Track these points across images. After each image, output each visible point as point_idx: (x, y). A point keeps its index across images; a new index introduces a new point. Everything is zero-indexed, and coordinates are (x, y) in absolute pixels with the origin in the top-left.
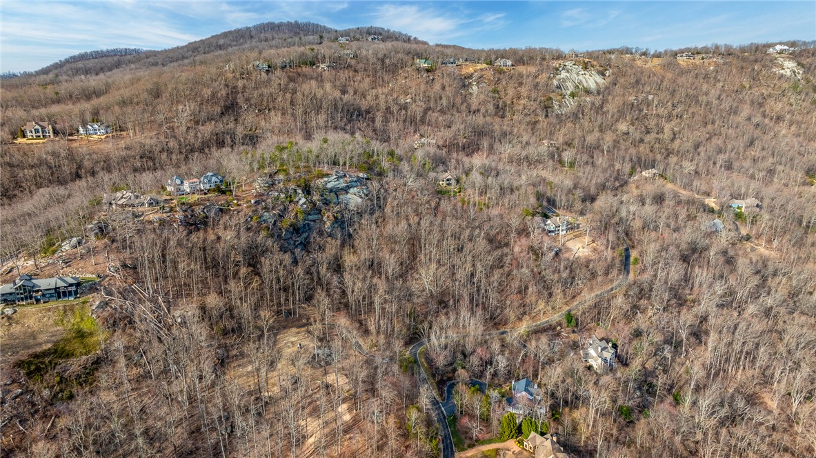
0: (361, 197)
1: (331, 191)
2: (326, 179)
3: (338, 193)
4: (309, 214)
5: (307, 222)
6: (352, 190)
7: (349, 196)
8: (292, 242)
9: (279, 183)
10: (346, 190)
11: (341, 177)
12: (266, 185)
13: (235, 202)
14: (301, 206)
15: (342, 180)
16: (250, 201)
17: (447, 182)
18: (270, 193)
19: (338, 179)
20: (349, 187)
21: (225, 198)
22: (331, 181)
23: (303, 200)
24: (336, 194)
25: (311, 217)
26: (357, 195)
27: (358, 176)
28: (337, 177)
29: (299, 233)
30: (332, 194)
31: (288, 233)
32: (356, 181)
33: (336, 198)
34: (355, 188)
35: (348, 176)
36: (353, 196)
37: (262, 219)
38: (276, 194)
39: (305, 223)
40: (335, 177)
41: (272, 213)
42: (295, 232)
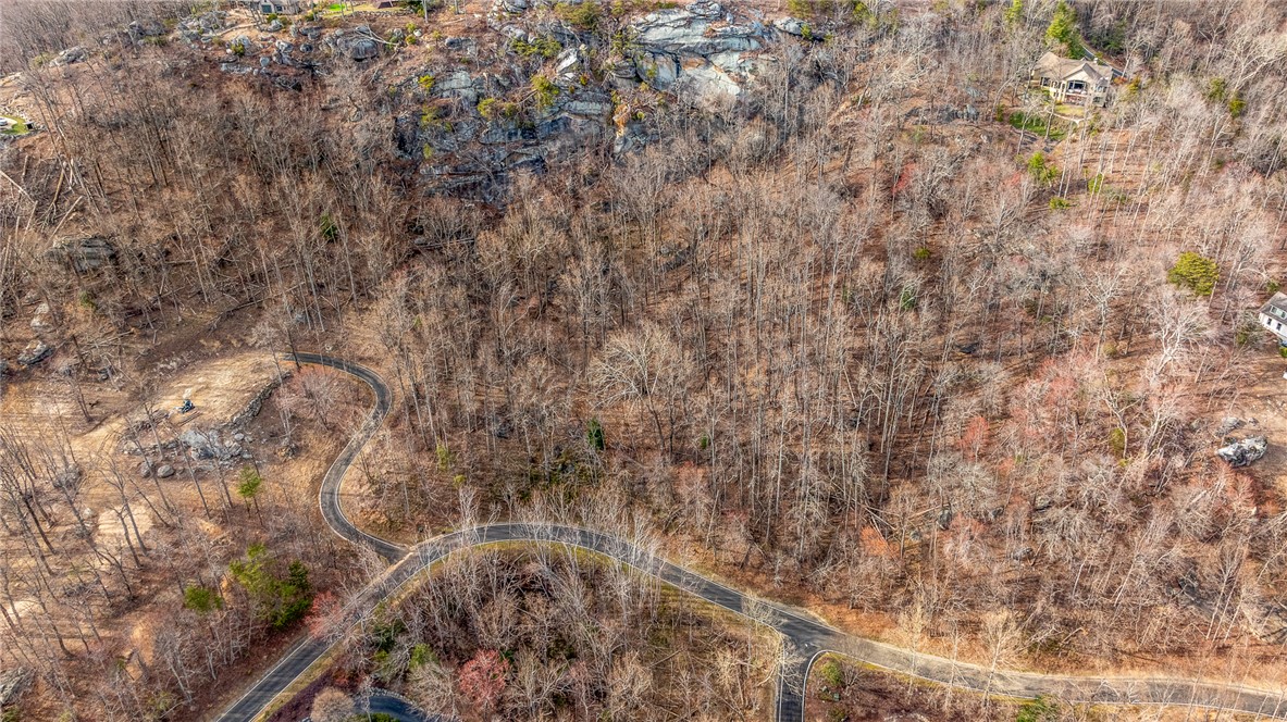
0: (742, 82)
1: (658, 50)
2: (651, 17)
3: (682, 60)
4: (576, 98)
5: (566, 114)
6: (721, 59)
7: (711, 72)
8: (503, 155)
9: (538, 8)
10: (706, 55)
11: (706, 18)
12: (509, 9)
13: (418, 34)
14: (562, 74)
15: (701, 27)
16: (445, 38)
17: (1070, 92)
18: (506, 28)
19: (689, 22)
20: (716, 52)
21: (410, 22)
22: (663, 25)
23: (572, 59)
24: (677, 62)
25: (579, 106)
26: (732, 74)
27: (771, 25)
28: (693, 15)
29: (534, 138)
30: (661, 58)
31: (500, 130)
32: (748, 37)
33: (675, 71)
34: (736, 56)
35: (728, 19)
36: (720, 74)
37: (447, 86)
38: (519, 32)
39: (558, 117)
40: (686, 14)
41: (476, 76)
42: (519, 133)
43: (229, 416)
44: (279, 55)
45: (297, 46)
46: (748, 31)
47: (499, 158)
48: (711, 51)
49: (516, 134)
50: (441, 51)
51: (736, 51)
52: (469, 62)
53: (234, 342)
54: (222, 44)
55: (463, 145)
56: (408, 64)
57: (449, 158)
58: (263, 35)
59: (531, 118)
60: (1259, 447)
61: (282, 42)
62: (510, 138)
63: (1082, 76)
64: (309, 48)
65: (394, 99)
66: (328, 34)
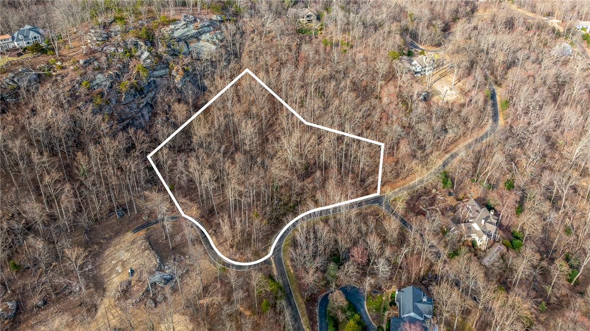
0: (215, 44)
1: (179, 40)
2: (172, 27)
3: (188, 41)
4: (154, 70)
5: (152, 79)
6: (203, 37)
7: (201, 43)
8: (135, 106)
9: (116, 35)
10: (197, 37)
11: (191, 22)
12: (100, 39)
13: (59, 63)
14: (144, 61)
15: (191, 26)
16: (78, 62)
17: (308, 19)
18: (105, 48)
19: (187, 25)
20: (200, 34)
21: (45, 59)
22: (178, 29)
23: (146, 54)
24: (186, 43)
25: (156, 73)
26: (210, 42)
27: (211, 20)
28: (186, 22)
29: (144, 94)
30: (181, 43)
31: (129, 95)
32: (208, 26)
33: (187, 47)
34: (208, 34)
35: (199, 21)
36: (205, 43)
37: (95, 83)
39: (149, 81)
40: (184, 22)
41: (106, 74)
42: (138, 93)
43: (155, 262)
46: (207, 24)
47: (133, 108)
48: (199, 35)
49: (136, 94)
51: (208, 32)
52: (99, 69)
53: (102, 241)
55: (116, 108)
59: (140, 85)
62: (135, 98)
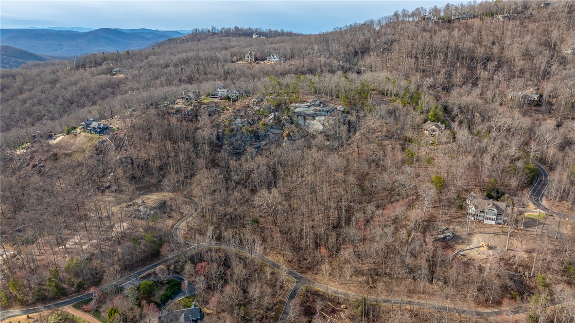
0: (324, 125)
1: (299, 114)
2: (297, 105)
3: (306, 118)
4: (272, 128)
5: (269, 133)
6: (317, 118)
7: (315, 122)
10: (314, 116)
11: (315, 105)
14: (269, 121)
15: (312, 108)
18: (254, 107)
19: (309, 106)
20: (317, 116)
21: (227, 104)
22: (301, 107)
23: (273, 116)
24: (305, 118)
25: (273, 130)
26: (321, 123)
27: (336, 108)
29: (258, 140)
30: (300, 117)
31: (248, 137)
32: (327, 112)
33: (304, 121)
34: (323, 117)
35: (321, 106)
36: (317, 122)
37: (234, 122)
38: (258, 108)
39: (266, 134)
40: (308, 104)
41: (243, 120)
42: (254, 138)
44: (188, 112)
45: (193, 109)
46: (327, 109)
50: (234, 112)
51: (323, 116)
52: (242, 116)
54: (173, 108)
55: (237, 141)
56: (224, 116)
57: (232, 144)
58: (184, 106)
59: (258, 133)
60: (451, 235)
61: (189, 108)
62: (251, 139)
63: (434, 127)
64: (197, 110)
65: (218, 126)
66: (203, 106)
